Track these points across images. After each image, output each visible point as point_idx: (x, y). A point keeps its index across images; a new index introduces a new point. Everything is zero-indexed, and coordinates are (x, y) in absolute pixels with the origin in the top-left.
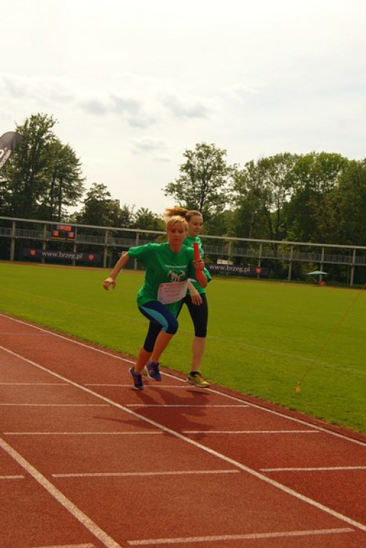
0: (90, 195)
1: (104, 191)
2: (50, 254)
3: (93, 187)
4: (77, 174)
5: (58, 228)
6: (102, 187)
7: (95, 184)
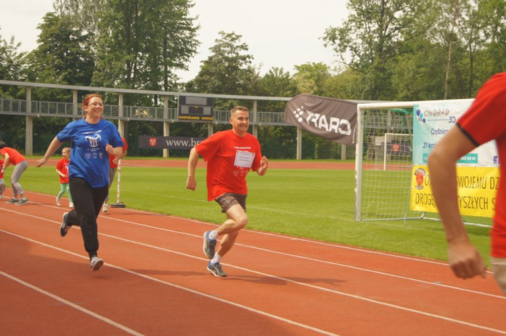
0: (216, 49)
1: (237, 43)
2: (177, 143)
3: (220, 37)
4: (191, 19)
5: (188, 101)
6: (233, 37)
7: (223, 33)
